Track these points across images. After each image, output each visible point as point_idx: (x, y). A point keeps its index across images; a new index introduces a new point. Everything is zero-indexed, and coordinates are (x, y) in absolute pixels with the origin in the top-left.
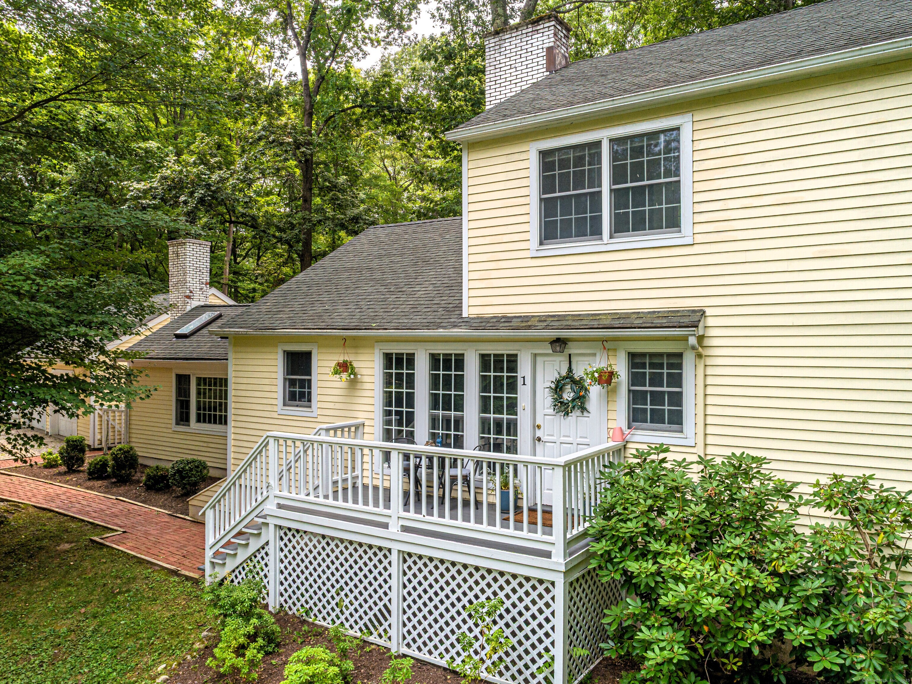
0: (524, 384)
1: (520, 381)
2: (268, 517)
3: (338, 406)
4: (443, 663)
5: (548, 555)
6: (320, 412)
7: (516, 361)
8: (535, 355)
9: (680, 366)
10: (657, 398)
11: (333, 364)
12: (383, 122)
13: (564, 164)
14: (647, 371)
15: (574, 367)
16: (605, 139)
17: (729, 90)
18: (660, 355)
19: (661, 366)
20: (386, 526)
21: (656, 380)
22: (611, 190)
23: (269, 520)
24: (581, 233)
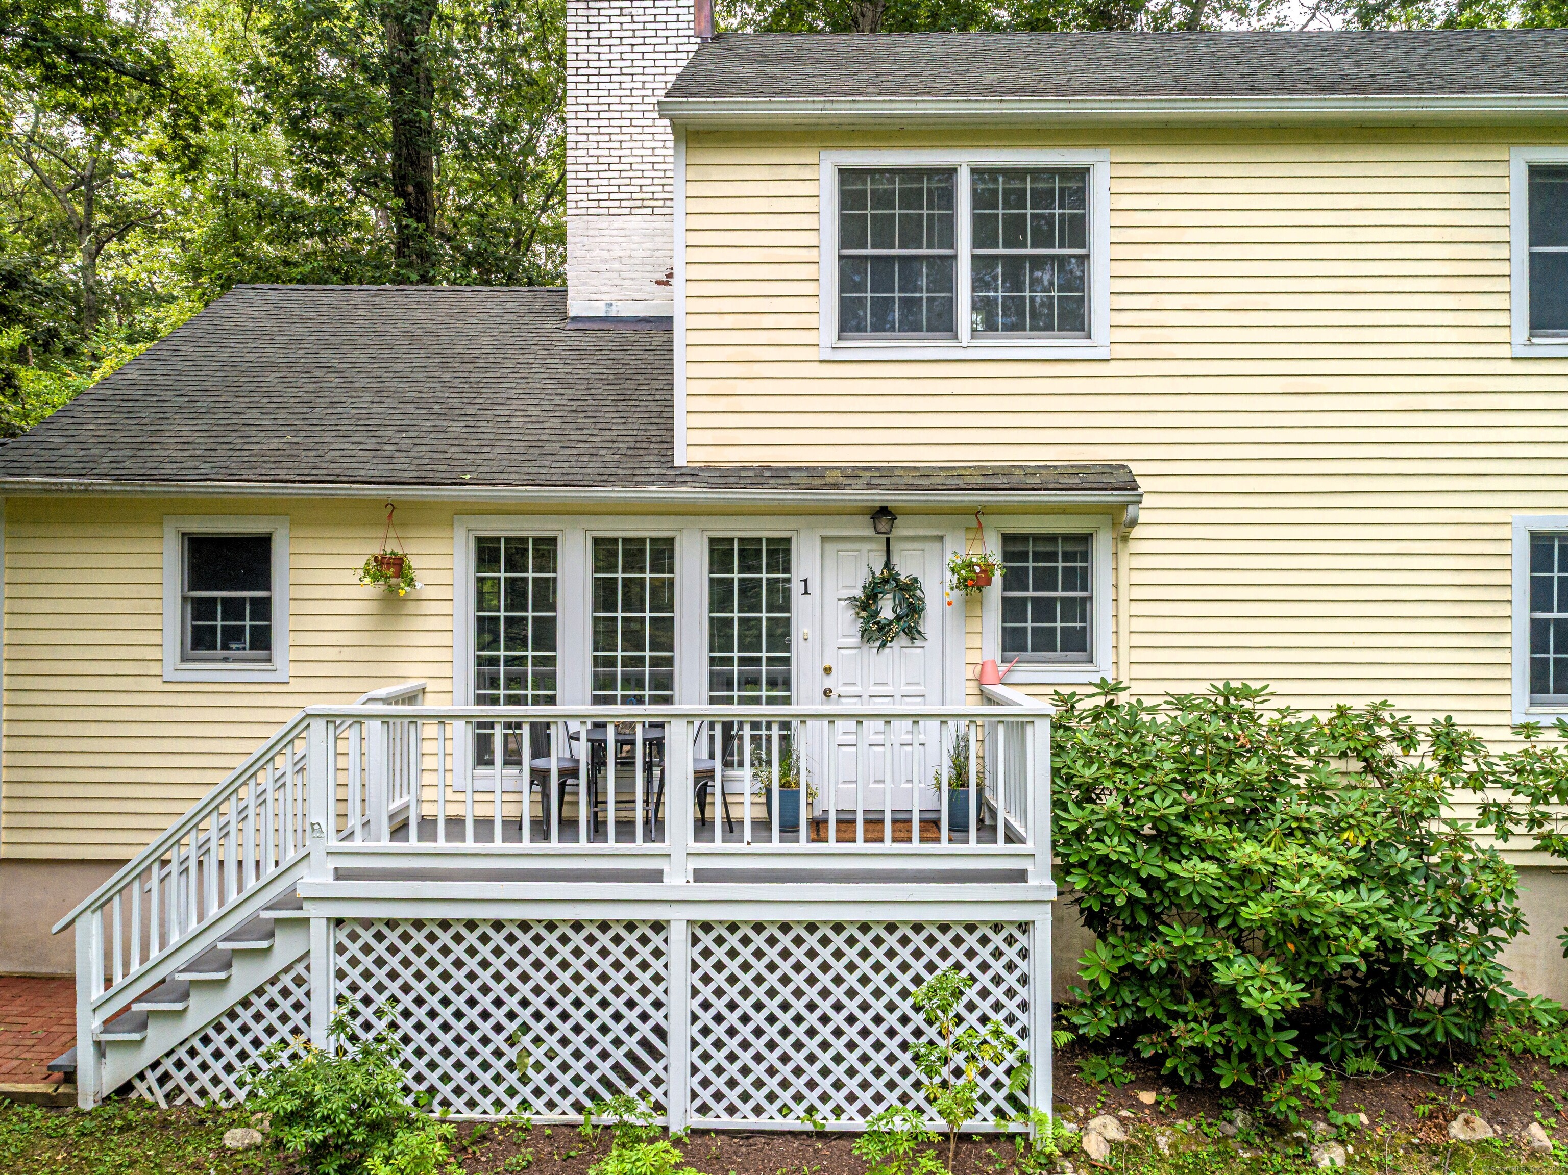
0: (806, 593)
1: (796, 588)
2: (306, 905)
3: (347, 654)
4: (790, 1123)
5: (1020, 876)
6: (294, 669)
7: (787, 552)
8: (824, 539)
9: (1085, 556)
10: (1044, 609)
11: (361, 562)
12: (46, 79)
13: (883, 200)
14: (1030, 564)
15: (895, 560)
16: (964, 166)
17: (1167, 123)
18: (1051, 538)
19: (1052, 557)
20: (656, 876)
21: (1045, 580)
22: (973, 257)
23: (309, 910)
24: (911, 326)
